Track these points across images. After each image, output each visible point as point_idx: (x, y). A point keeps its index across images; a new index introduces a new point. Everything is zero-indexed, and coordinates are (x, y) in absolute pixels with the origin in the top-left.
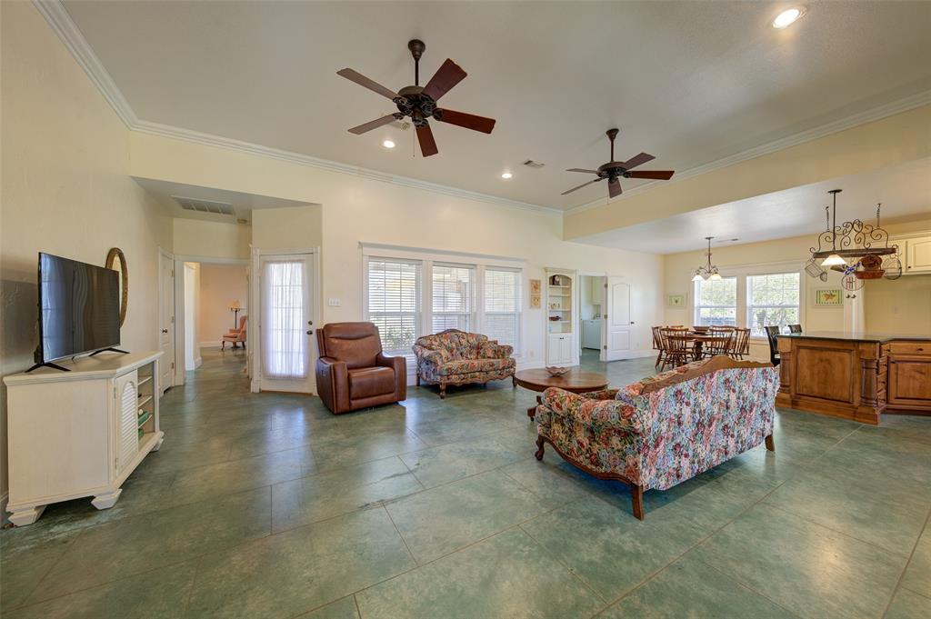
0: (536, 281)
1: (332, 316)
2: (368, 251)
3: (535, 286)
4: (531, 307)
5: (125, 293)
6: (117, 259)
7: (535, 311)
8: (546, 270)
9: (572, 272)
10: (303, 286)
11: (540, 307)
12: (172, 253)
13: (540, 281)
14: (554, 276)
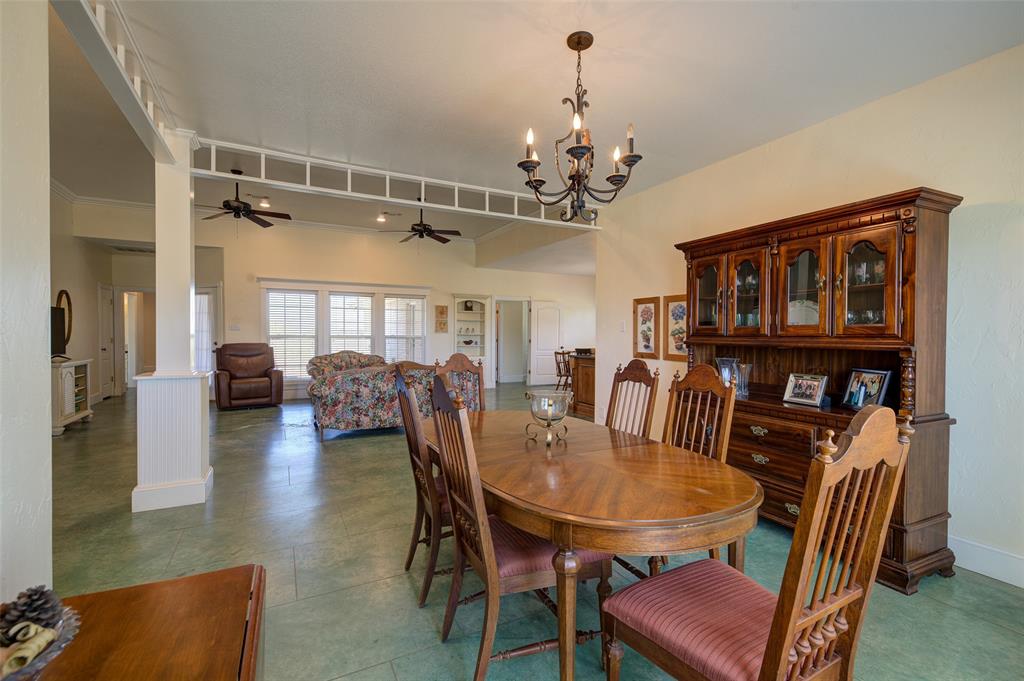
0: (443, 307)
1: (232, 338)
2: (264, 284)
3: (442, 311)
4: (436, 331)
5: (70, 321)
6: (64, 298)
7: (442, 335)
8: (454, 296)
9: (485, 298)
10: (209, 313)
11: (447, 332)
12: (111, 284)
13: (447, 307)
14: (466, 302)
